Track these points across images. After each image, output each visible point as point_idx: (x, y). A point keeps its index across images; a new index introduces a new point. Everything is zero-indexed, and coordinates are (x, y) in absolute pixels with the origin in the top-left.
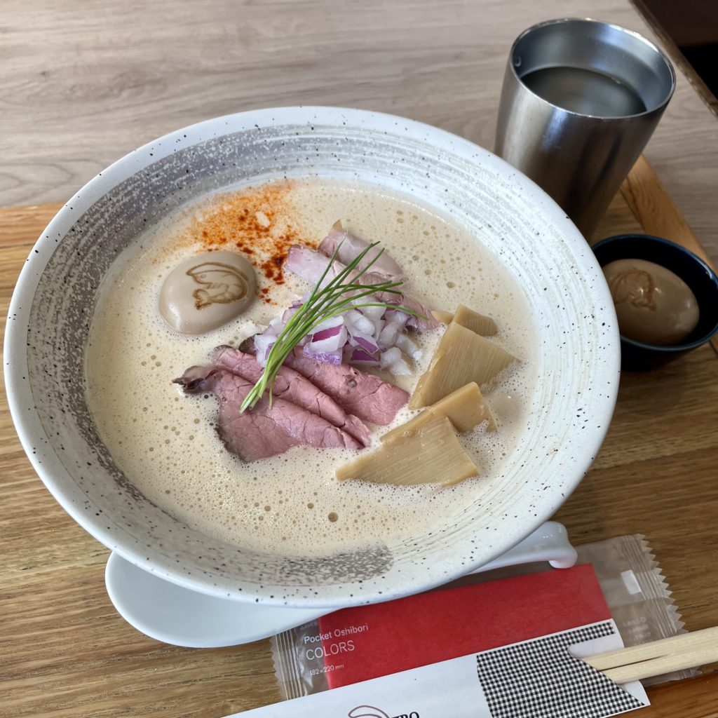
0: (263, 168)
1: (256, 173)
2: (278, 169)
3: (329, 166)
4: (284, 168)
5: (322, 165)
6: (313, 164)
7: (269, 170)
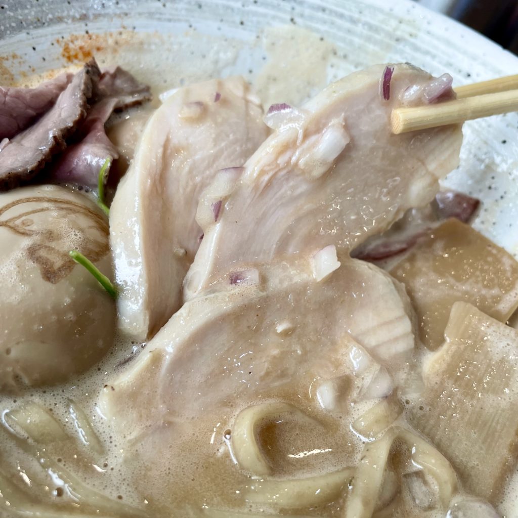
0: (50, 16)
1: (39, 23)
2: (74, 19)
3: (151, 15)
4: (84, 18)
5: (140, 14)
6: (127, 11)
7: (60, 20)
